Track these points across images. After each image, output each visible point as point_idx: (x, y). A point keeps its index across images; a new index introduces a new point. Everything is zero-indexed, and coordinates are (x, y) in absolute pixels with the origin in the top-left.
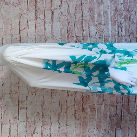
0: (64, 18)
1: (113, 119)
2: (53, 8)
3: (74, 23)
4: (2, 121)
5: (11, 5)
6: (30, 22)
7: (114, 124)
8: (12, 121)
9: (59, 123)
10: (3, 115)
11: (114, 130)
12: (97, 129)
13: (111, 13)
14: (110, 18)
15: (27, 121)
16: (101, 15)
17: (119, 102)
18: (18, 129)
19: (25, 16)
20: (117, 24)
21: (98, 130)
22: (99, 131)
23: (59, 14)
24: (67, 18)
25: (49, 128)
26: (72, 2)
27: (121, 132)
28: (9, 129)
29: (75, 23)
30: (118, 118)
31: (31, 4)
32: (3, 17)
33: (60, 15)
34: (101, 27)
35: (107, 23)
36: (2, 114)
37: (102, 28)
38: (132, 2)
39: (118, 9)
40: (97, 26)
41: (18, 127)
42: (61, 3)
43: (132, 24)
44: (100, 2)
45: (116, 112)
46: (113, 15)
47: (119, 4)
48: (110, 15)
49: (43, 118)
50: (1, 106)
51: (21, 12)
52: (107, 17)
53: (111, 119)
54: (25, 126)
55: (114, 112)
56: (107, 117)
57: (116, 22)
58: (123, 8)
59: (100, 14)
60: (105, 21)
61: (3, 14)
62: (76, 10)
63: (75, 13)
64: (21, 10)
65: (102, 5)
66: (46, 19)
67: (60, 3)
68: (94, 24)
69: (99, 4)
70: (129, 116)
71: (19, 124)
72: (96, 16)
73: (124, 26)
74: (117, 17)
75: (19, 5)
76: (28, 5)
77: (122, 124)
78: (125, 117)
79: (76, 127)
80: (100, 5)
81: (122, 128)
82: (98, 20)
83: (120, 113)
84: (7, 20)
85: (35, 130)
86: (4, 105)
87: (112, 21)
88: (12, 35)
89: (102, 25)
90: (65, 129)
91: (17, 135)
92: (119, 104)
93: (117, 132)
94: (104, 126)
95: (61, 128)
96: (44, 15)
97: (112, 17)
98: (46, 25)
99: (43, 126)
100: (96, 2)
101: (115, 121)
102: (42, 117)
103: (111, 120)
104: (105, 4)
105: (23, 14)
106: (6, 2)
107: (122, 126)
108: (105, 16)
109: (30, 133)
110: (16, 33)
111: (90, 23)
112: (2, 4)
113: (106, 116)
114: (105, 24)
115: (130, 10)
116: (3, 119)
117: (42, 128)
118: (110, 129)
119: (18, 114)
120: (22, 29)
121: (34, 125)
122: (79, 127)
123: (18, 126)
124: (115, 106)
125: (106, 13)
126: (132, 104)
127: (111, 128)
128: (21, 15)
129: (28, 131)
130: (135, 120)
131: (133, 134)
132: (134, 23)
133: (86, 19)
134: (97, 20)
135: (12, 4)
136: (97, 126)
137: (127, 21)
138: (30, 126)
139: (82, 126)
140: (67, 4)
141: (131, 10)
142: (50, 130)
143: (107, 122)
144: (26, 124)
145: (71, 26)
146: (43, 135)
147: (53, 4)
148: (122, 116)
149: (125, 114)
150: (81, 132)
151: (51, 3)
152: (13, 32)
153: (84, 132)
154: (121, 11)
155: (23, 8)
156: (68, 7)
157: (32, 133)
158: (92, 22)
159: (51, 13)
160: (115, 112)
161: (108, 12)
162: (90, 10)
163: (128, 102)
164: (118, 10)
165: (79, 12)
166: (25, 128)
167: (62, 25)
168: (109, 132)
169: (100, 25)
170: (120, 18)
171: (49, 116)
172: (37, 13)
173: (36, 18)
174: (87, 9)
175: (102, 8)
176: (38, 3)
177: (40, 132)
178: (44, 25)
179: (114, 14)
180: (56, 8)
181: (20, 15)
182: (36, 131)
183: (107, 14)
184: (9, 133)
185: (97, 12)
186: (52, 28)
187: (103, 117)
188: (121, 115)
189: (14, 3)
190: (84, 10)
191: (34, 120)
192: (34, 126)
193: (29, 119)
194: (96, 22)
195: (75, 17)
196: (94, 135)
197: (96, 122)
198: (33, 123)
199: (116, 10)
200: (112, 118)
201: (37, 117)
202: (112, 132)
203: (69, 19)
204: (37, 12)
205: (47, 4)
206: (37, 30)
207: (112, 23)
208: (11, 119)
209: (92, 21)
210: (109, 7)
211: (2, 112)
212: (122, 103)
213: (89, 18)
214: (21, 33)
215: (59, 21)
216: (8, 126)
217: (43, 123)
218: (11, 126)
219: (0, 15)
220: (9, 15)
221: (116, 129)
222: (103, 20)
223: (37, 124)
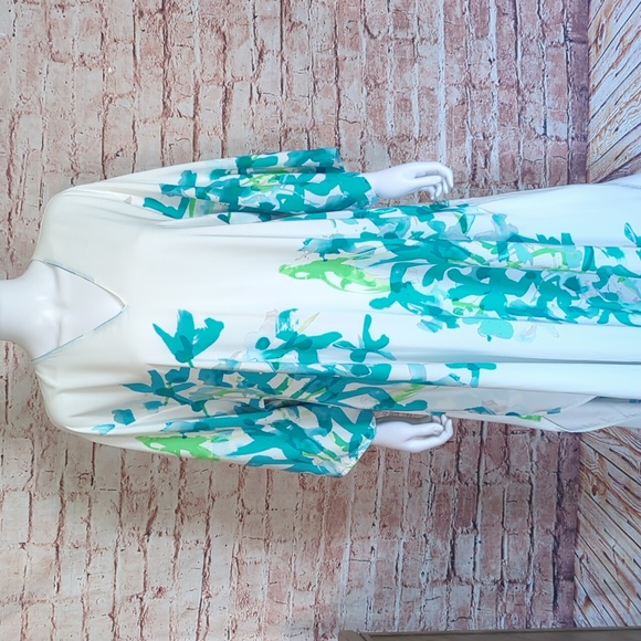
0: (268, 112)
1: (445, 495)
2: (228, 75)
3: (307, 132)
4: (34, 486)
5: (74, 64)
6: (141, 125)
7: (448, 514)
8: (69, 487)
9: (242, 500)
10: (39, 465)
11: (447, 533)
12: (384, 526)
13: (448, 98)
14: (442, 116)
15: (124, 487)
16: (411, 103)
17: (470, 432)
18: (92, 517)
19: (126, 102)
20: (469, 137)
21: (386, 531)
22: (389, 534)
23: (250, 99)
24: (281, 114)
25: (203, 517)
26: (302, 52)
27: (475, 544)
28: (58, 515)
29: (311, 134)
30: (463, 490)
31: (150, 61)
32: (44, 106)
33: (253, 102)
34: (406, 150)
35: (431, 134)
36: (33, 460)
37: (412, 151)
38: (530, 55)
39: (476, 82)
40: (392, 145)
41: (90, 510)
42: (260, 56)
43: (528, 137)
44: (408, 56)
45: (457, 466)
46: (455, 103)
47: (482, 61)
48: (443, 102)
49: (183, 481)
50: (32, 429)
51: (111, 90)
52: (433, 112)
53: (437, 493)
54: (118, 506)
55: (449, 468)
56: (421, 485)
57: (465, 132)
58: (495, 77)
59: (406, 100)
60: (424, 127)
61: (43, 95)
62: (316, 83)
63: (311, 93)
64: (109, 84)
65: (416, 65)
66: (202, 115)
67: (256, 58)
68: (383, 139)
69: (402, 61)
70: (506, 487)
71: (93, 496)
72: (390, 108)
73: (496, 145)
74: (469, 112)
75: (104, 64)
76: (136, 65)
77: (479, 512)
78: (493, 486)
79: (305, 516)
80: (409, 67)
81: (479, 528)
82: (398, 124)
83: (474, 472)
84: (59, 118)
85: (150, 522)
86: (43, 429)
87: (450, 125)
88: (77, 175)
89: (412, 141)
90: (264, 523)
91: (88, 537)
92: (469, 438)
93: (459, 541)
94: (411, 518)
95: (247, 519)
96: (196, 100)
97: (451, 110)
98: (202, 139)
99: (182, 508)
100: (391, 54)
101: (451, 502)
102: (178, 477)
103: (436, 498)
104: (427, 64)
105: (116, 95)
106: (57, 53)
107: (479, 521)
108: (426, 108)
109: (135, 533)
110: (91, 166)
111: (365, 135)
112: (39, 61)
113: (417, 479)
114: (423, 139)
115: (522, 85)
116: (37, 479)
117: (179, 514)
118: (431, 531)
119: (93, 462)
120: (111, 150)
121: (150, 503)
122: (315, 516)
123: (90, 506)
124: (455, 445)
125: (428, 95)
126: (521, 441)
127: (436, 525)
128: (110, 102)
129: (127, 526)
130: (530, 502)
131: (521, 553)
132: (538, 136)
133: (351, 119)
134: (393, 124)
135: (76, 58)
136: (382, 515)
137: (510, 126)
138: (135, 506)
139: (328, 513)
140: (283, 59)
141: (526, 86)
142: (208, 524)
143: (420, 504)
144: (121, 500)
145: (294, 142)
146: (181, 540)
147: (228, 62)
148: (481, 484)
149: (492, 477)
150: (323, 537)
151: (222, 56)
152: (80, 161)
153: (332, 538)
154: (487, 88)
155: (116, 74)
156: (284, 71)
157: (143, 532)
158: (374, 127)
159: (221, 96)
160: (452, 466)
161: (436, 92)
162: (367, 84)
163: (506, 433)
164: (474, 87)
165: (328, 90)
166: (114, 515)
167: (260, 138)
168: (427, 542)
169: (403, 141)
170: (481, 117)
171: (207, 474)
172: (169, 93)
173: (167, 112)
174: (356, 82)
175: (413, 76)
176: (173, 58)
177: (172, 531)
178: (195, 137)
179: (460, 98)
180: (238, 74)
181: (106, 102)
182: (155, 528)
183: (433, 100)
184: (59, 530)
185: (395, 92)
186: (223, 149)
187: (406, 484)
188: (476, 479)
189: (85, 57)
190: (346, 84)
191: (148, 487)
192: (149, 507)
193: (130, 482)
194: (390, 131)
195: (309, 110)
196: (373, 549)
197: (379, 503)
198: (147, 498)
199: (469, 83)
200: (441, 488)
201: (162, 475)
202: (439, 543)
203: (288, 118)
204: (168, 89)
205: (206, 60)
206: (166, 156)
207: (451, 135)
208: (65, 480)
209: (375, 125)
210: (443, 73)
211: (32, 452)
212: (481, 434)
213: (363, 115)
214: (110, 167)
215: (249, 125)
216: (53, 505)
217: (182, 497)
218: (64, 506)
219: (34, 99)
220: (64, 99)
221: (454, 533)
222: (417, 123)
223: (159, 501)
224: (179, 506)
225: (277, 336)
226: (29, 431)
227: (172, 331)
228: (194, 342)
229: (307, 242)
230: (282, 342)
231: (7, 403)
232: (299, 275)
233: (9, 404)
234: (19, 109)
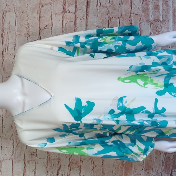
0: (104, 10)
1: (169, 158)
3: (119, 18)
4: (14, 158)
6: (54, 16)
7: (170, 165)
8: (27, 158)
9: (93, 162)
10: (16, 150)
11: (169, 171)
12: (146, 170)
13: (174, 5)
14: (171, 12)
15: (48, 158)
16: (159, 7)
18: (36, 169)
19: (48, 7)
22: (148, 173)
23: (97, 5)
24: (109, 11)
25: (79, 168)
28: (23, 169)
29: (120, 19)
32: (16, 8)
33: (98, 7)
34: (157, 25)
35: (167, 19)
36: (13, 148)
37: (159, 26)
40: (152, 23)
41: (35, 167)
48: (172, 6)
50: (13, 136)
51: (42, 2)
52: (167, 10)
53: (166, 157)
54: (46, 165)
56: (160, 154)
59: (157, 6)
60: (164, 16)
61: (15, 4)
63: (121, 3)
66: (78, 12)
68: (148, 21)
71: (37, 161)
72: (151, 9)
79: (117, 168)
82: (154, 15)
84: (22, 13)
85: (58, 170)
87: (174, 15)
88: (29, 36)
89: (160, 22)
90: (102, 170)
93: (174, 175)
94: (156, 167)
95: (95, 169)
96: (76, 6)
97: (174, 10)
98: (78, 21)
99: (70, 165)
101: (171, 160)
103: (166, 159)
105: (44, 4)
108: (165, 9)
110: (35, 33)
111: (141, 19)
114: (164, 21)
116: (15, 155)
117: (69, 167)
118: (163, 171)
120: (42, 26)
121: (58, 163)
122: (120, 167)
123: (35, 165)
125: (166, 4)
127: (165, 169)
128: (42, 7)
129: (50, 172)
133: (136, 13)
134: (152, 15)
136: (146, 166)
138: (52, 165)
139: (126, 166)
142: (80, 171)
143: (160, 161)
144: (47, 163)
145: (114, 22)
150: (124, 174)
152: (30, 30)
153: (127, 175)
157: (56, 174)
158: (145, 17)
159: (86, 4)
161: (169, 2)
165: (127, 2)
166: (45, 168)
167: (101, 21)
168: (162, 175)
169: (156, 22)
172: (65, 3)
173: (64, 11)
177: (67, 174)
178: (75, 21)
181: (40, 7)
182: (60, 172)
183: (168, 6)
184: (24, 174)
185: (153, 3)
186: (86, 25)
187: (155, 154)
191: (58, 157)
192: (58, 165)
193: (51, 155)
194: (151, 18)
195: (120, 10)
198: (57, 161)
200: (167, 155)
202: (166, 175)
203: (112, 13)
204: (65, 1)
206: (64, 28)
207: (174, 19)
208: (26, 155)
209: (145, 16)
211: (13, 145)
213: (141, 11)
214: (42, 33)
215: (96, 16)
216: (21, 165)
217: (70, 161)
218: (25, 165)
219: (12, 5)
220: (24, 6)
221: (172, 171)
222: (161, 15)
223: (62, 162)
224: (69, 164)
225: (118, 109)
226: (12, 136)
227: (73, 107)
228: (82, 112)
229: (130, 67)
230: (120, 111)
231: (3, 126)
232: (126, 81)
233: (4, 127)
234: (6, 10)
